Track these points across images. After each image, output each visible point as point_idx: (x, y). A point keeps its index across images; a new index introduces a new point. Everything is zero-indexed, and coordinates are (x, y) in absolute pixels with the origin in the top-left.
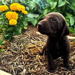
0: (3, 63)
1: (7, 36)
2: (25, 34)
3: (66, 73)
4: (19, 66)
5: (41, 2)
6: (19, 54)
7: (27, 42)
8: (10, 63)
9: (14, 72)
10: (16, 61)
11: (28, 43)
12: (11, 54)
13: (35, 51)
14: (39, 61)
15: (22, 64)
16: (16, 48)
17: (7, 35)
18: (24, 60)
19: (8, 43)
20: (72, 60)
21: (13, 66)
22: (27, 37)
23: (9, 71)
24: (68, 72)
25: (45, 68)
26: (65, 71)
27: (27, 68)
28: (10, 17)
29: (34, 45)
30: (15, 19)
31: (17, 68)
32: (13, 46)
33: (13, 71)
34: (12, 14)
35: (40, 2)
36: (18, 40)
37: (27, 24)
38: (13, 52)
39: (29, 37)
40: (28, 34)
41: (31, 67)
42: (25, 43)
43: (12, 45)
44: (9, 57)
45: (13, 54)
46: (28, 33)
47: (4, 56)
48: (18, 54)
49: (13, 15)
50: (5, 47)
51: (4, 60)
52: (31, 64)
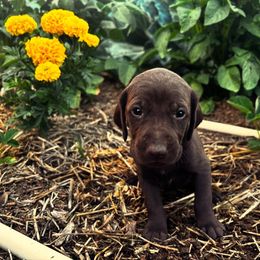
0: (6, 200)
1: (28, 117)
2: (91, 113)
3: (203, 245)
4: (54, 213)
5: (157, 5)
6: (62, 175)
7: (94, 138)
8: (29, 201)
9: (37, 230)
10: (46, 197)
11: (97, 142)
12: (37, 176)
13: (114, 169)
14: (122, 201)
15: (66, 209)
16: (54, 158)
17: (29, 114)
18: (75, 195)
19: (31, 138)
20: (233, 206)
21: (38, 212)
22: (97, 121)
23: (22, 227)
24: (206, 243)
25: (134, 223)
26: (200, 238)
27: (81, 221)
28: (38, 55)
29: (113, 151)
30: (56, 62)
31: (48, 218)
32: (46, 148)
33: (33, 226)
34: (46, 46)
35: (153, 3)
36: (66, 131)
37: (101, 80)
38: (42, 169)
39: (103, 121)
40: (101, 112)
41: (93, 218)
42: (86, 140)
43: (44, 146)
44: (29, 184)
45: (42, 175)
46: (102, 110)
47: (12, 179)
48: (57, 176)
49: (50, 49)
50: (21, 150)
51: (12, 190)
52: (94, 211)
